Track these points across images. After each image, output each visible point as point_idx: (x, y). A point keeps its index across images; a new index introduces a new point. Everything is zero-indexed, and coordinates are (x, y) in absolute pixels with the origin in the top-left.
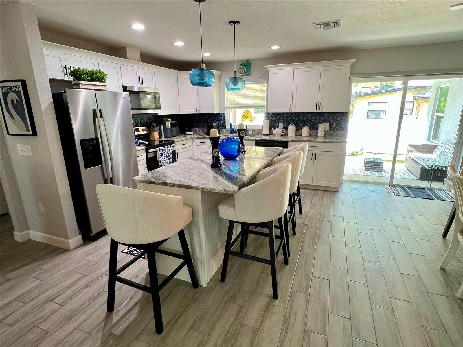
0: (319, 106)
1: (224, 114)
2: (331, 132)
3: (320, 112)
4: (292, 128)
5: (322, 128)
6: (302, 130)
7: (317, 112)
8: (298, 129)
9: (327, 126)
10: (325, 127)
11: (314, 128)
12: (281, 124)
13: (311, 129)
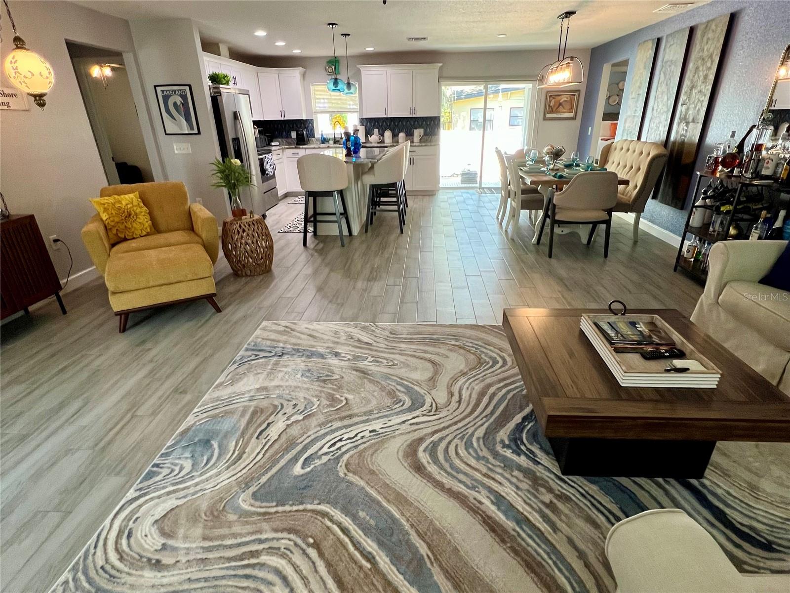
0: (413, 110)
1: (312, 120)
2: (426, 138)
3: (414, 116)
4: (388, 134)
5: (418, 133)
6: (398, 136)
7: (411, 116)
8: (395, 136)
9: (422, 131)
10: (420, 133)
11: (409, 135)
12: (376, 131)
13: (406, 136)
